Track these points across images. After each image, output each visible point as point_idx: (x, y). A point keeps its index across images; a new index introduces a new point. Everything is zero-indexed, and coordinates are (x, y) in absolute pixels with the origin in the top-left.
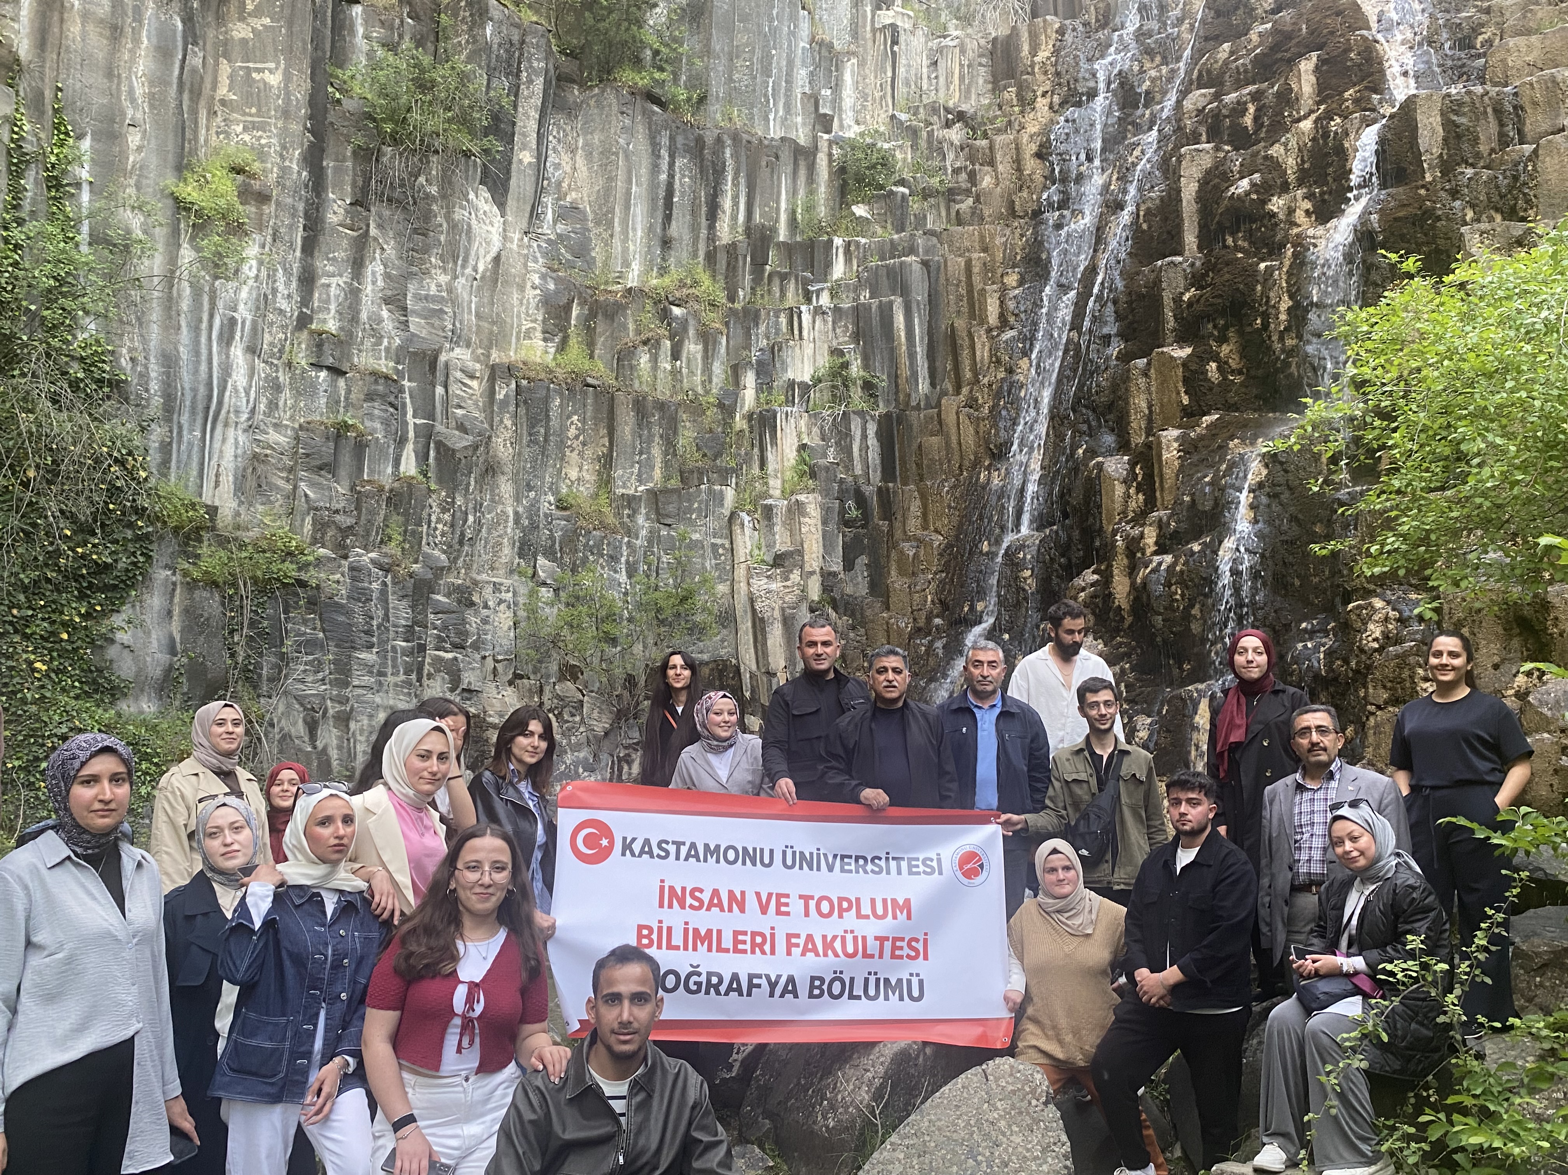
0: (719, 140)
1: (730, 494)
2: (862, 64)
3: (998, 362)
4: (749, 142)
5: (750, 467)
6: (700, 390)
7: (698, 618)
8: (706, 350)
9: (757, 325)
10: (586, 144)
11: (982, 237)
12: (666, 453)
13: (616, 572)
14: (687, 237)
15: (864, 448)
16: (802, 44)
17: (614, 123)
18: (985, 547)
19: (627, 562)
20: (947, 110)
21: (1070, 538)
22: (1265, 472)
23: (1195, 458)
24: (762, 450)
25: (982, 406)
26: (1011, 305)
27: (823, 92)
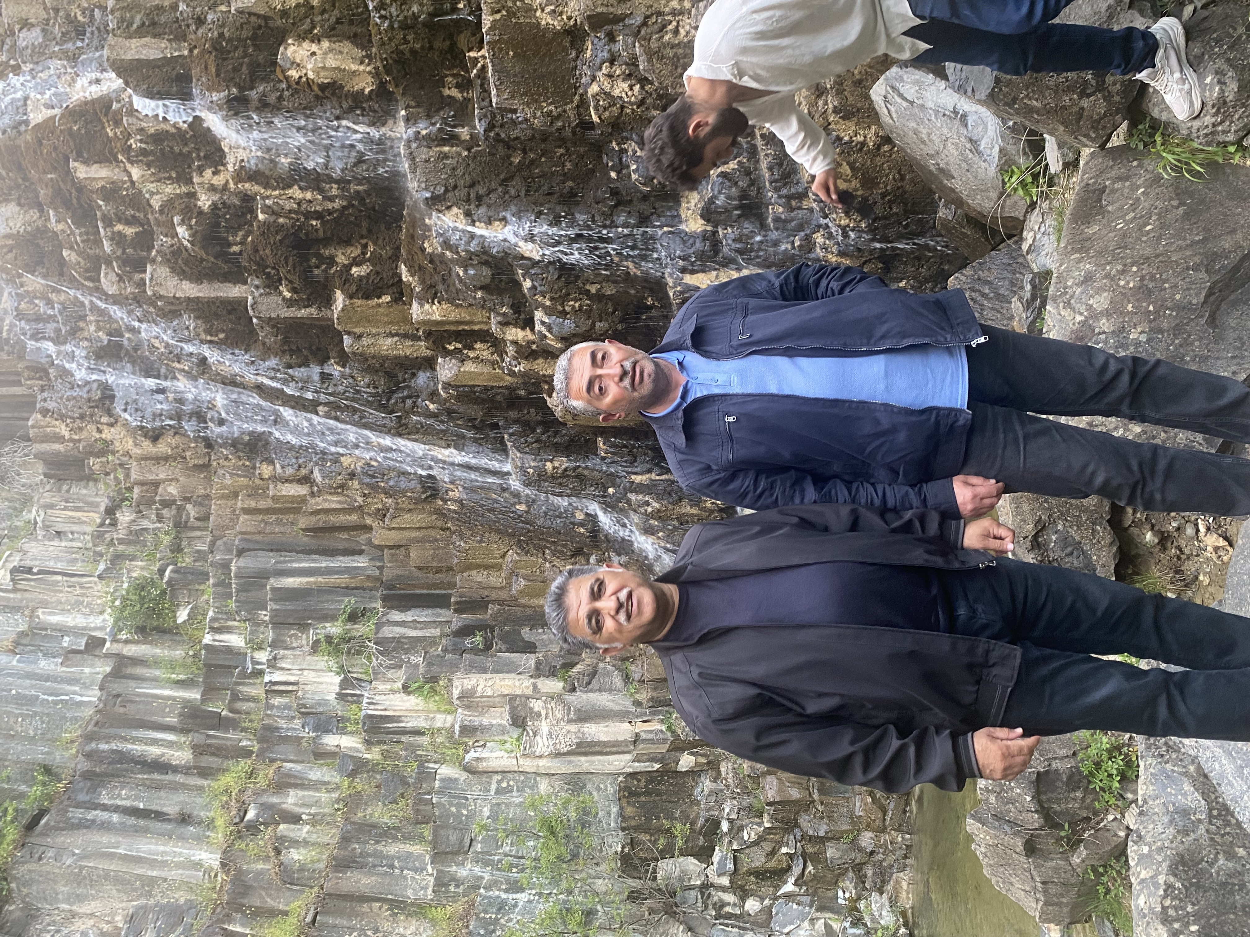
0: (89, 756)
1: (445, 771)
2: (45, 604)
3: (342, 486)
4: (97, 724)
5: (420, 746)
6: (335, 795)
7: (573, 815)
8: (296, 786)
9: (278, 728)
10: (67, 901)
11: (223, 497)
12: (395, 839)
13: (516, 905)
14: (182, 797)
15: (414, 624)
16: (14, 663)
17: (48, 868)
18: (522, 507)
19: (506, 891)
20: (102, 525)
21: (516, 421)
22: (455, 210)
23: (440, 287)
24: (404, 732)
25: (384, 505)
26: (290, 471)
27: (65, 645)
